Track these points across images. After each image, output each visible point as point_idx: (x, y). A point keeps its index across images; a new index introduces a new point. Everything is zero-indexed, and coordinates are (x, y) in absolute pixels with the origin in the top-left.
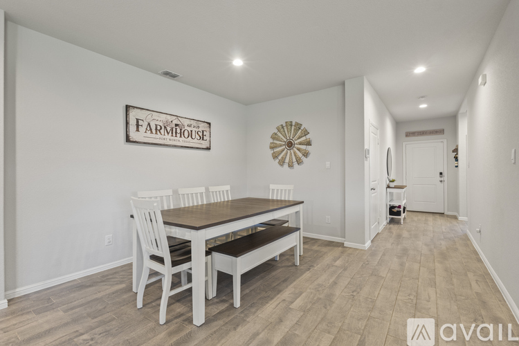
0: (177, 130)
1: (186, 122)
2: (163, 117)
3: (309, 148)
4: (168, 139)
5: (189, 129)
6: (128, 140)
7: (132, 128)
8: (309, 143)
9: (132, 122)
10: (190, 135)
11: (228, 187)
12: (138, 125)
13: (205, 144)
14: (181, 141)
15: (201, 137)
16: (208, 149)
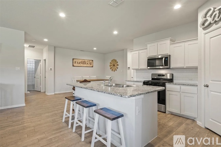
0: (84, 63)
1: (86, 61)
2: (81, 60)
3: (118, 66)
4: (82, 65)
5: (87, 62)
6: (73, 66)
7: (74, 63)
8: (118, 65)
9: (74, 62)
10: (87, 64)
11: (96, 76)
12: (75, 63)
13: (92, 66)
14: (85, 65)
15: (91, 64)
16: (93, 67)
